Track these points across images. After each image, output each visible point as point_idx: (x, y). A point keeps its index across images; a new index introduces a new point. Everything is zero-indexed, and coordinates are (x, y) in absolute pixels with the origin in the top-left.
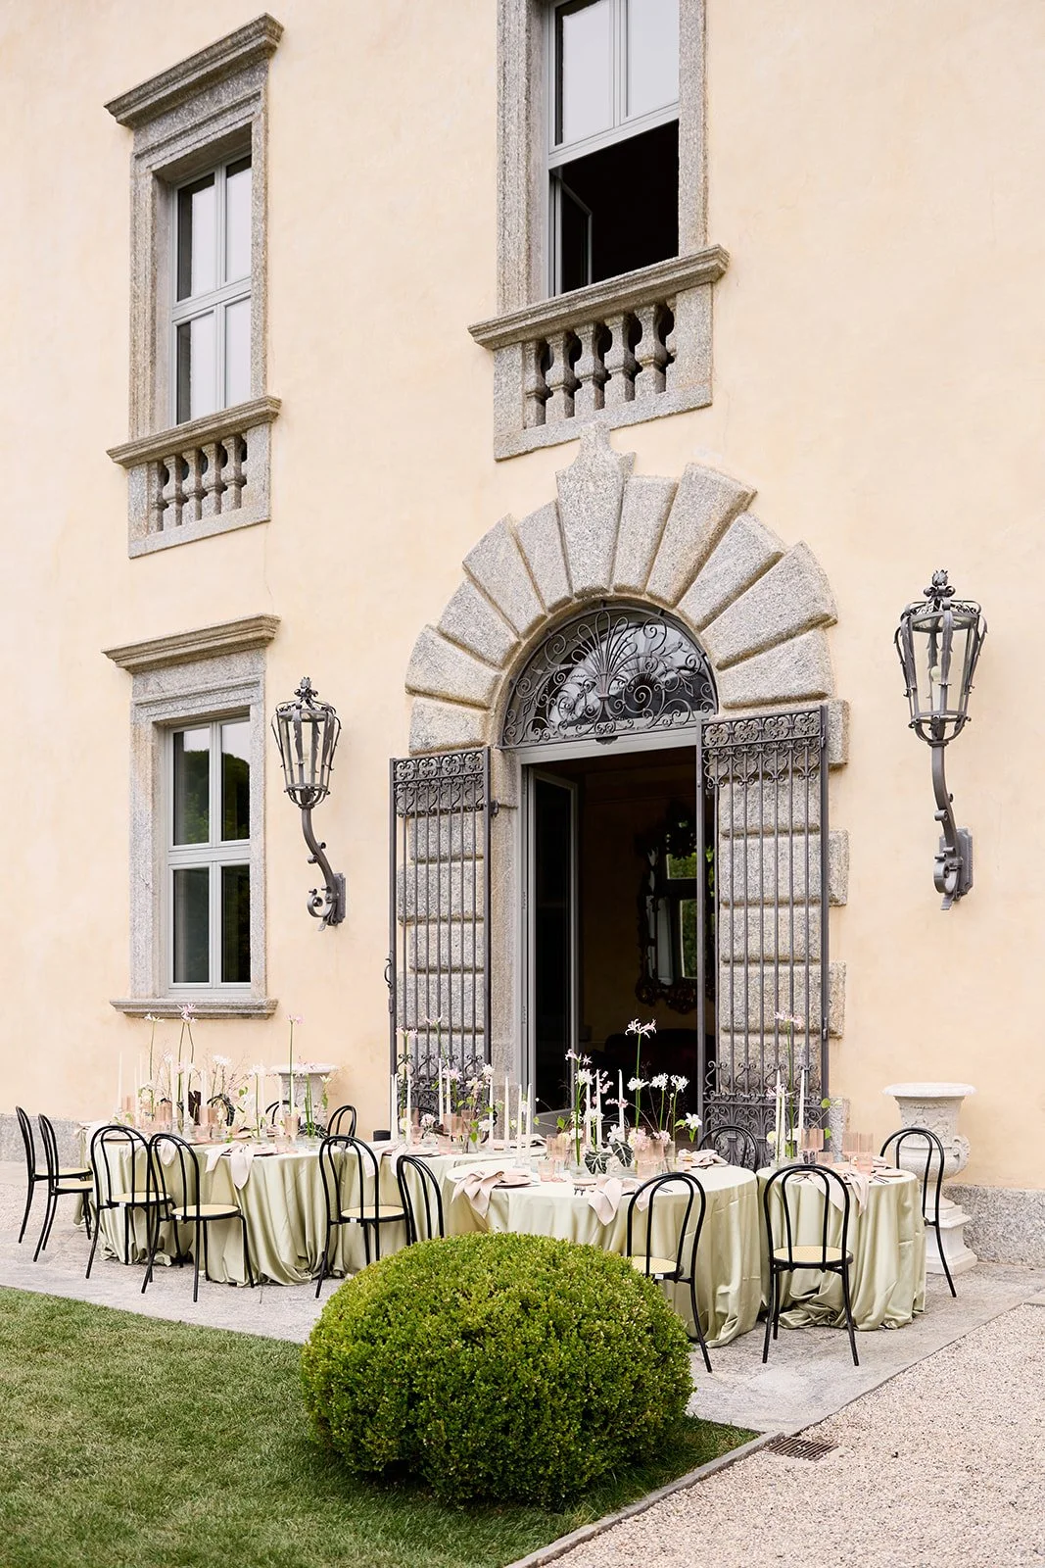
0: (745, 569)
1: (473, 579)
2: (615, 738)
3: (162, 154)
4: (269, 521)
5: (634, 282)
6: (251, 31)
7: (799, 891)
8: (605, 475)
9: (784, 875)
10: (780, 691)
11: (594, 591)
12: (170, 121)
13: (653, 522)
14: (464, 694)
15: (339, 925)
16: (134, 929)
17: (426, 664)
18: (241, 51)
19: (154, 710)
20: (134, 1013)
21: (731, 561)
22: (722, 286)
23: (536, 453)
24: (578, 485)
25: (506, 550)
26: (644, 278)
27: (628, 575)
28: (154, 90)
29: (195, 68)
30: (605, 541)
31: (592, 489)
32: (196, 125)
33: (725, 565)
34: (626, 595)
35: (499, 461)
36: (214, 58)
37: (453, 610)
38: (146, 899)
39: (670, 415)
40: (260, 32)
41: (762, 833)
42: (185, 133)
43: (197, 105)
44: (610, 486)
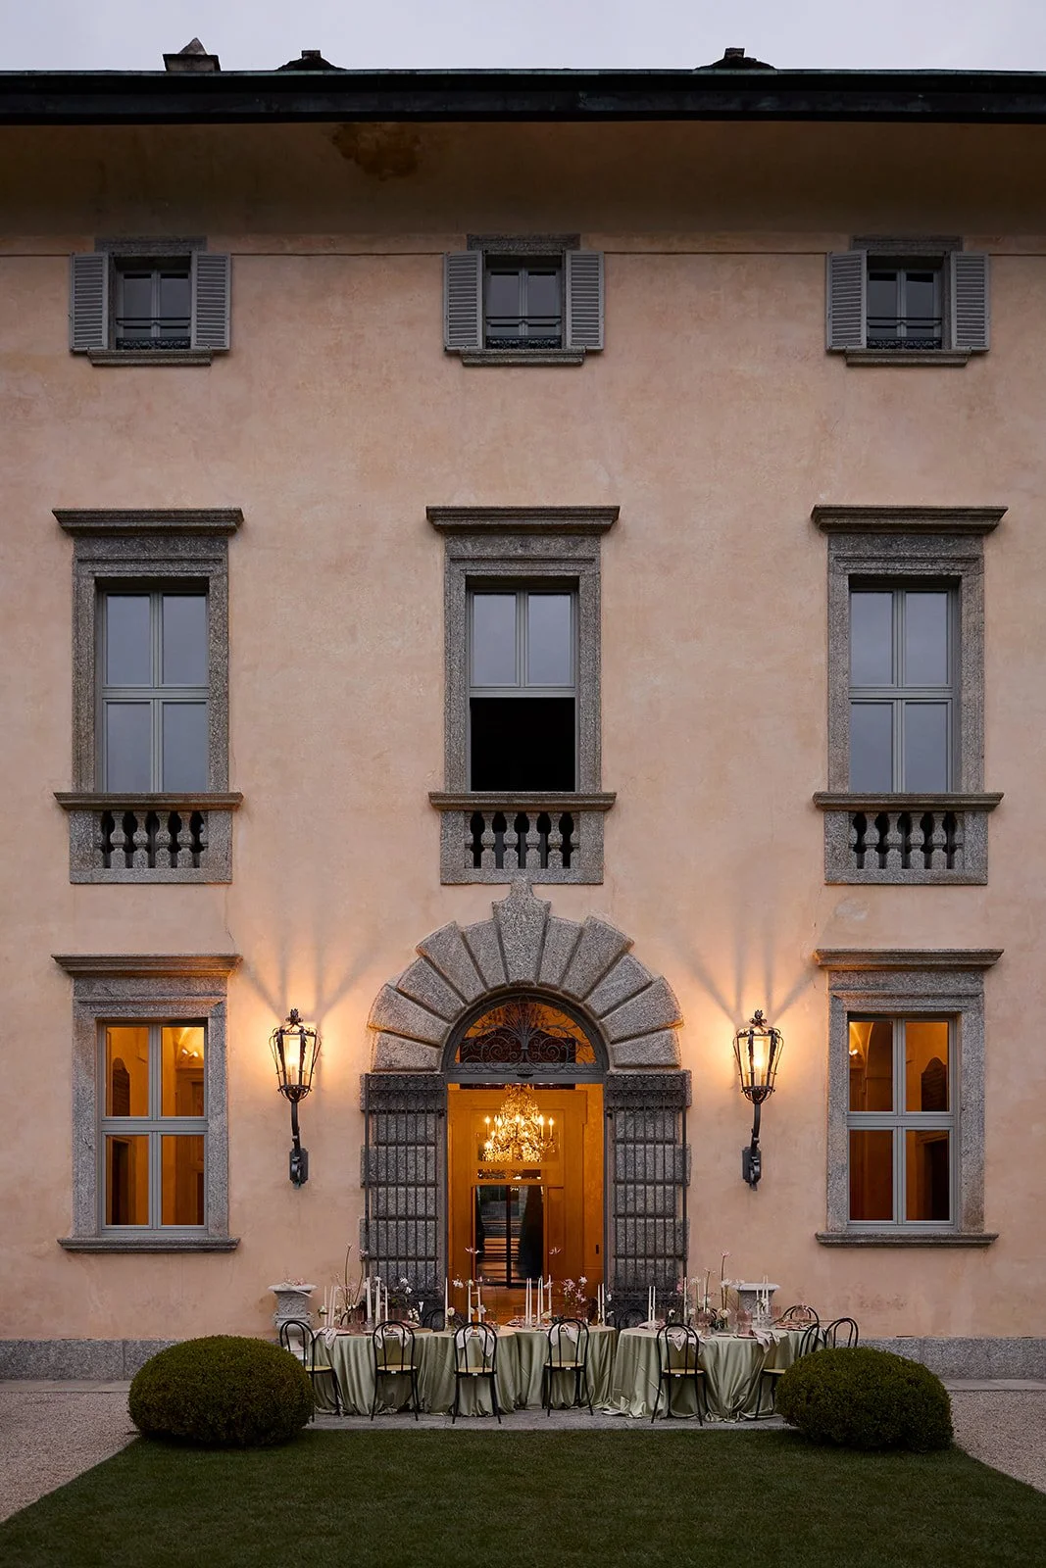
0: (630, 988)
1: (426, 958)
2: (532, 1075)
3: (107, 567)
4: (231, 883)
5: (557, 798)
6: (223, 515)
7: (669, 1176)
8: (534, 913)
9: (659, 1166)
10: (654, 1061)
11: (523, 983)
12: (119, 545)
13: (568, 949)
14: (422, 1035)
15: (303, 1185)
16: (77, 1182)
17: (391, 1011)
18: (207, 524)
19: (98, 1009)
20: (72, 1249)
21: (622, 982)
22: (609, 814)
23: (474, 886)
24: (514, 916)
25: (456, 945)
26: (564, 798)
27: (550, 976)
28: (111, 518)
29: (158, 519)
30: (534, 954)
31: (525, 920)
32: (150, 560)
33: (618, 983)
34: (546, 989)
35: (443, 884)
36: (181, 519)
37: (414, 978)
38: (88, 1157)
39: (574, 884)
40: (232, 519)
41: (645, 1141)
42: (137, 561)
43: (149, 543)
44: (539, 921)
